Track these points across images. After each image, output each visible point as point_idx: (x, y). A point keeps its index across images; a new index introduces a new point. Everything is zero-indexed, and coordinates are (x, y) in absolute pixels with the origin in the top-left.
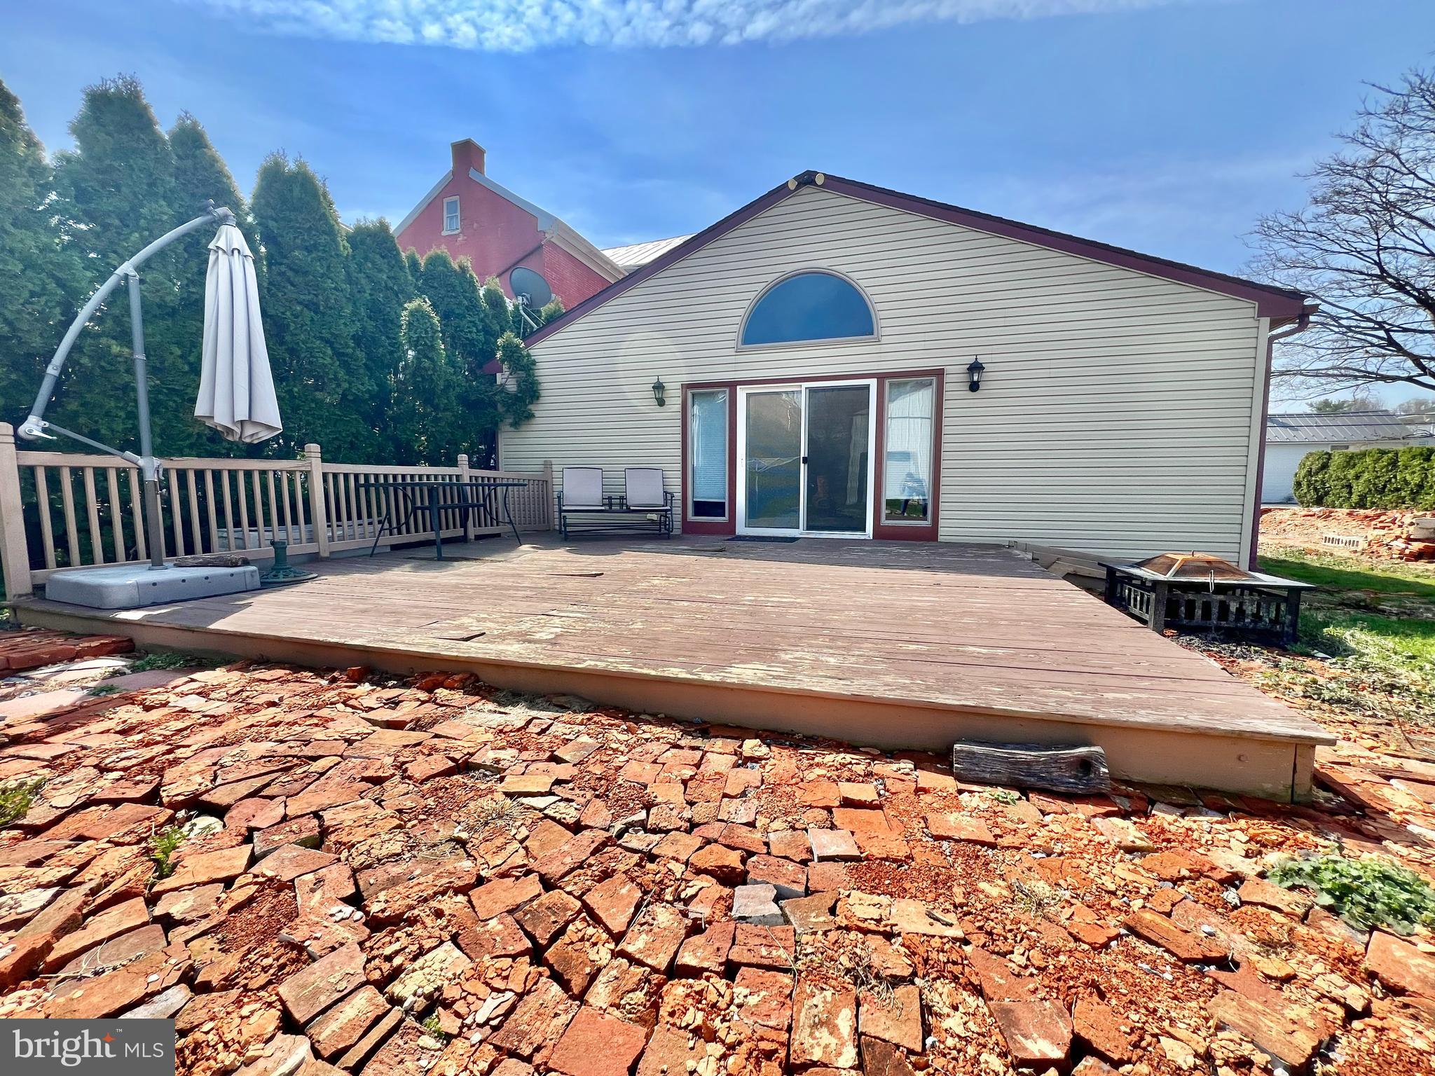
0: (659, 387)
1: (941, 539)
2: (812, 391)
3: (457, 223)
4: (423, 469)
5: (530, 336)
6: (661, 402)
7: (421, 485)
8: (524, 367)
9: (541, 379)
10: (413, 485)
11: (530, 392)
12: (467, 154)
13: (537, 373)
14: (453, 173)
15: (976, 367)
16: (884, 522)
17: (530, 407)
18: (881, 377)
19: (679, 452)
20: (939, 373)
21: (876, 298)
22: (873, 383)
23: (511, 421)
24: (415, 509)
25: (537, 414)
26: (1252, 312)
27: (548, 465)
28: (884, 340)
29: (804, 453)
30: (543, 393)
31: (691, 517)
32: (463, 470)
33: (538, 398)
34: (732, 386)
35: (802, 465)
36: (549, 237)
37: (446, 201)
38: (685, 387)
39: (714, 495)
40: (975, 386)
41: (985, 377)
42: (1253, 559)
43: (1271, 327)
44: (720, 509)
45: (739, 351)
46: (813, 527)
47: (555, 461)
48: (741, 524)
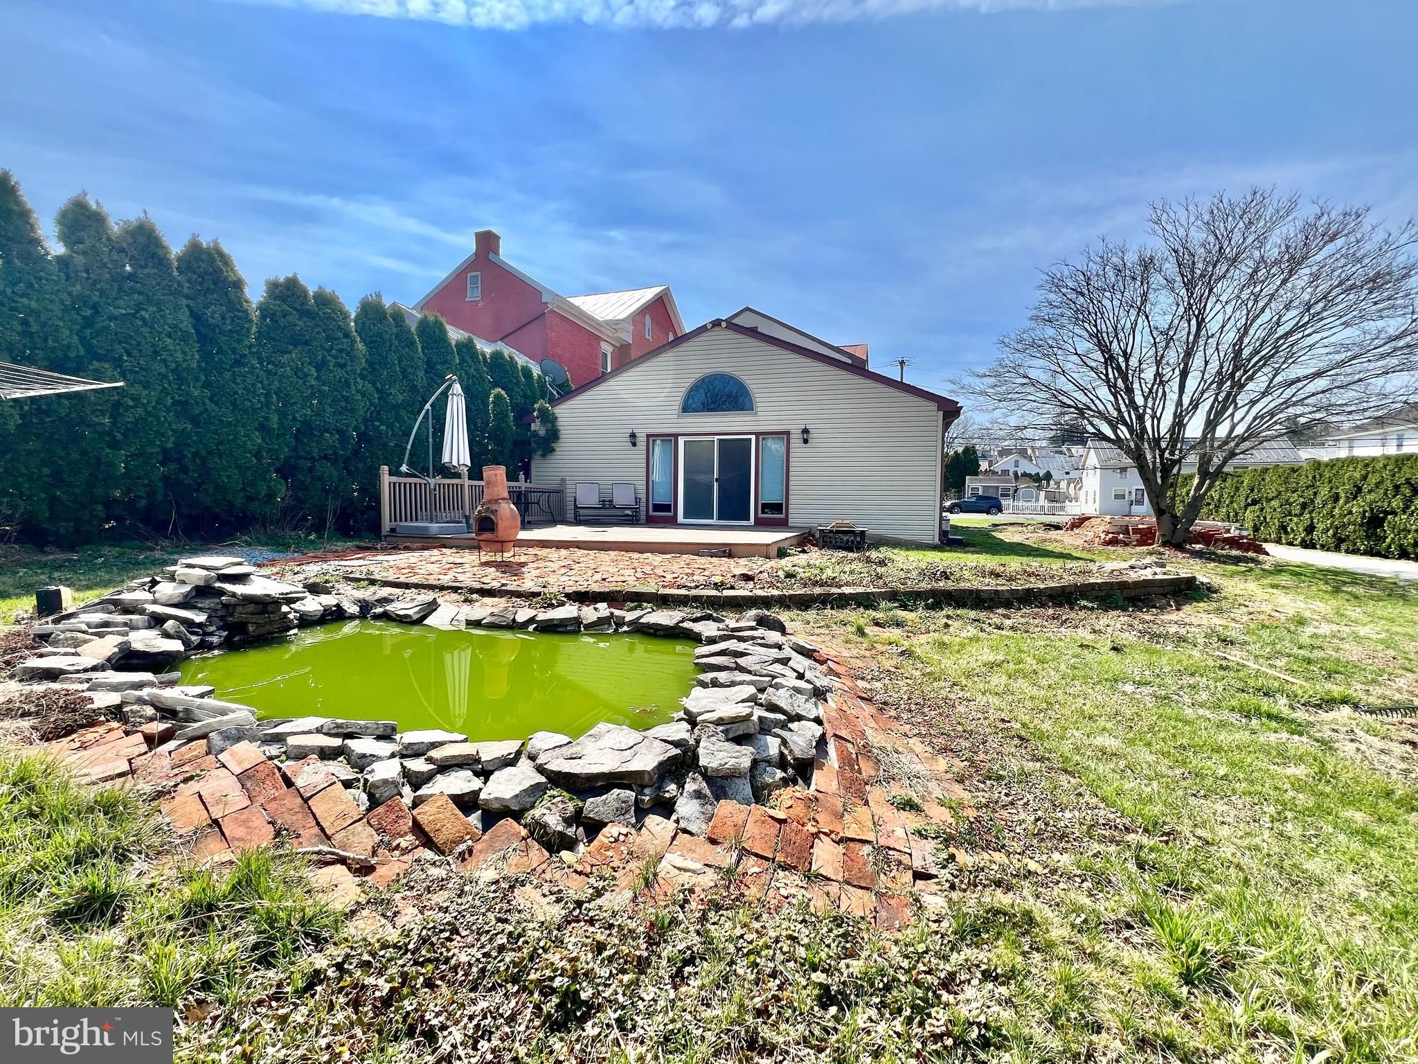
0: (633, 436)
1: (790, 525)
2: (720, 440)
3: (479, 292)
5: (555, 402)
6: (634, 444)
8: (549, 419)
9: (561, 428)
11: (553, 435)
12: (487, 242)
13: (558, 424)
14: (476, 254)
15: (805, 431)
16: (760, 515)
17: (553, 445)
18: (757, 434)
19: (644, 474)
20: (788, 433)
21: (754, 391)
22: (753, 437)
23: (540, 453)
25: (557, 449)
26: (935, 408)
27: (563, 481)
28: (759, 414)
29: (716, 475)
30: (562, 436)
31: (651, 513)
33: (558, 439)
34: (676, 436)
35: (715, 483)
36: (550, 307)
37: (469, 275)
38: (648, 436)
39: (661, 497)
40: (806, 441)
41: (812, 436)
42: (940, 534)
43: (944, 416)
44: (669, 508)
45: (680, 417)
46: (720, 518)
47: (567, 478)
48: (680, 517)
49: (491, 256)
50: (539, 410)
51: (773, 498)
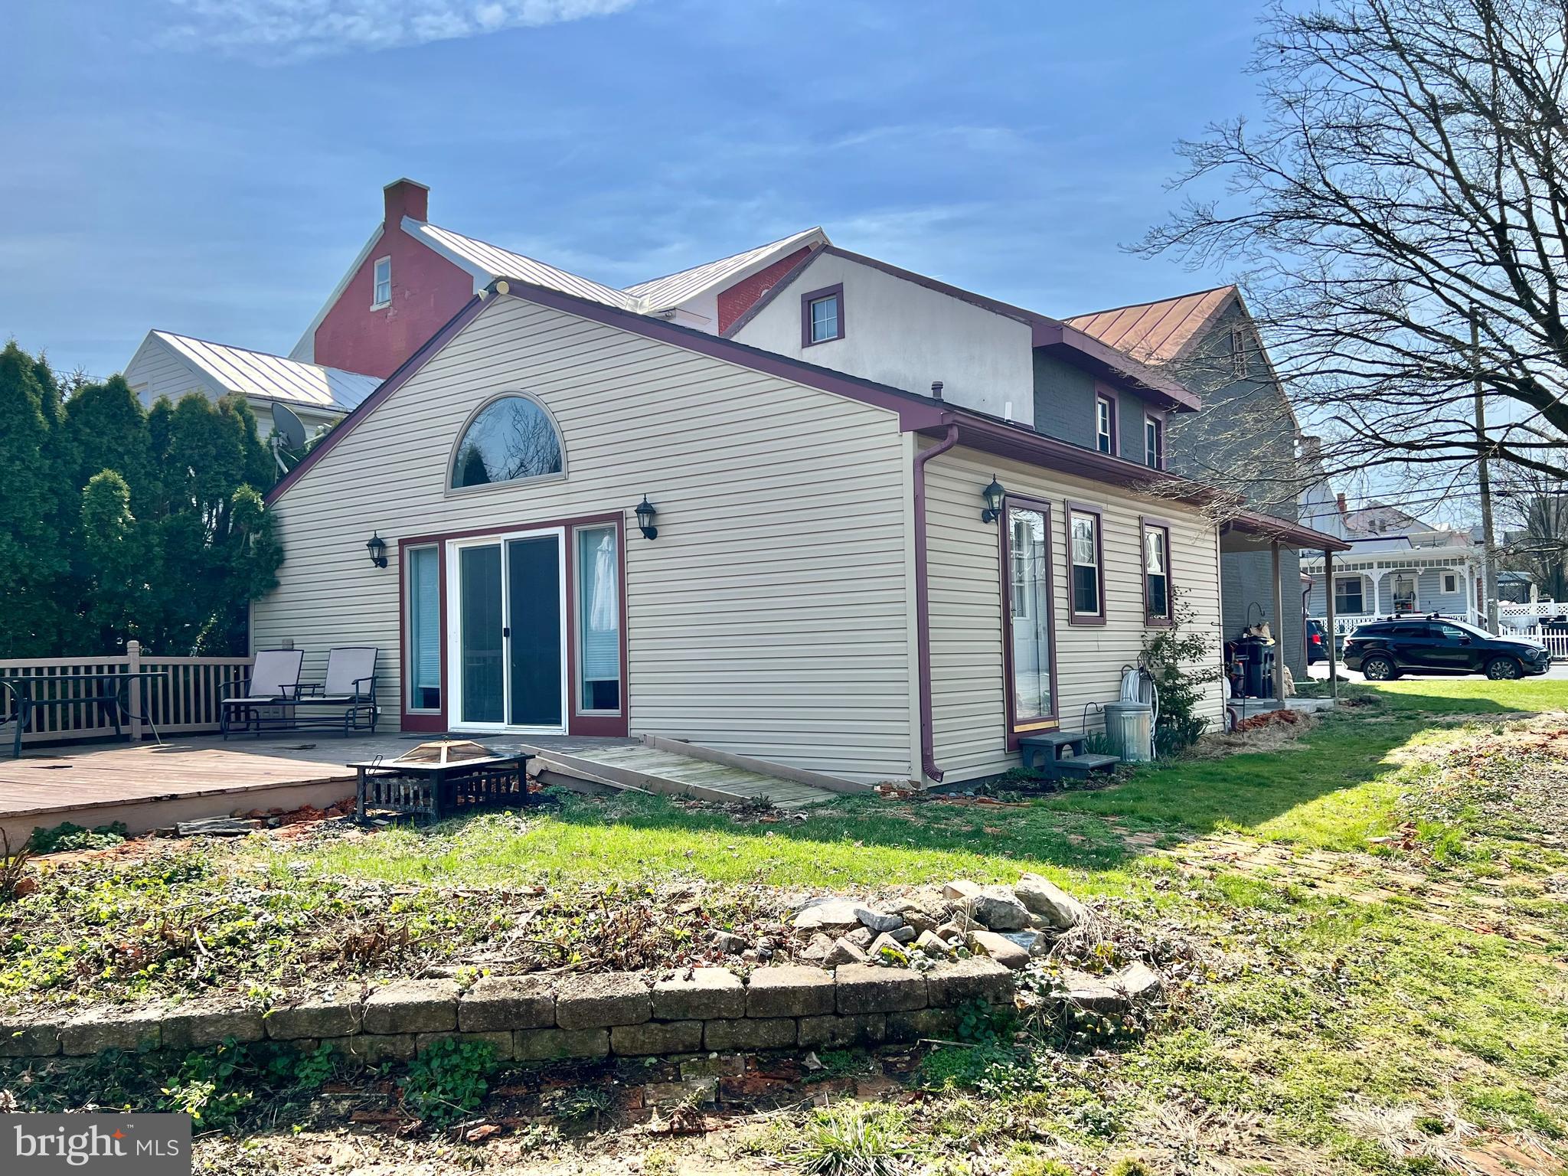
0: (377, 544)
1: (633, 733)
2: (514, 545)
3: (388, 292)
6: (381, 562)
12: (402, 199)
15: (646, 510)
16: (581, 712)
18: (568, 524)
19: (398, 625)
20: (618, 517)
21: (564, 426)
22: (560, 531)
25: (283, 581)
26: (896, 425)
28: (572, 477)
29: (505, 623)
31: (411, 711)
32: (134, 657)
34: (441, 538)
35: (504, 639)
37: (376, 263)
38: (402, 543)
39: (429, 680)
40: (650, 533)
41: (661, 520)
42: (927, 758)
43: (919, 445)
44: (434, 697)
45: (448, 497)
46: (516, 720)
47: (296, 640)
48: (455, 720)
49: (406, 223)
51: (604, 670)
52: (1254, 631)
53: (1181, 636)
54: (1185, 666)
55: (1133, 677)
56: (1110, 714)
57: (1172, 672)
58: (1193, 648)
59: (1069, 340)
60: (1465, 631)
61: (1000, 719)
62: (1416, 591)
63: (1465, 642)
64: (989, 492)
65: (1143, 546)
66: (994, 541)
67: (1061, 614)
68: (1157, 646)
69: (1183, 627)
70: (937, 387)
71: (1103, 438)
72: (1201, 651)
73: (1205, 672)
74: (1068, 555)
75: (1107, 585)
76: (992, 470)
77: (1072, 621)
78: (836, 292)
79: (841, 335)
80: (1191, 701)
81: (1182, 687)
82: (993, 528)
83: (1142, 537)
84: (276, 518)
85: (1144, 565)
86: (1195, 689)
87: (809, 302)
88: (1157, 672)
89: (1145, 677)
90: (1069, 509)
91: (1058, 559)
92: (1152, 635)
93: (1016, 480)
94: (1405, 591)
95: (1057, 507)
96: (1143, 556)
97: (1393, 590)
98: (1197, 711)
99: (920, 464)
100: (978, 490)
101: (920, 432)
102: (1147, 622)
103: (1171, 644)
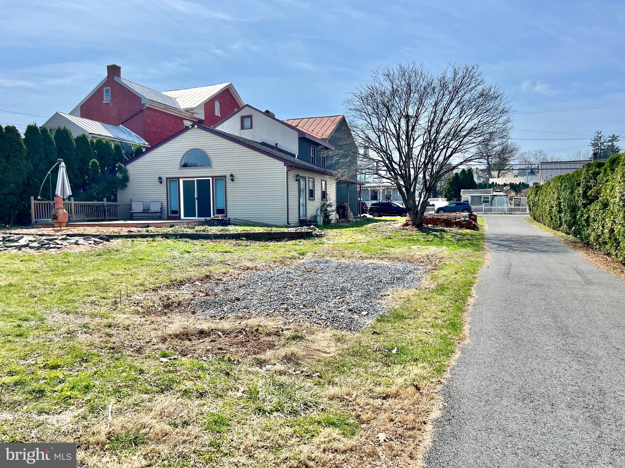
0: (160, 178)
2: (198, 180)
3: (109, 98)
4: (95, 202)
5: (126, 163)
6: (161, 182)
7: (94, 206)
8: (125, 172)
9: (130, 175)
10: (92, 206)
11: (126, 179)
12: (114, 70)
13: (129, 173)
14: (108, 77)
15: (232, 176)
17: (126, 183)
18: (213, 177)
19: (166, 196)
20: (225, 176)
21: (211, 157)
22: (211, 179)
23: (120, 187)
24: (93, 211)
25: (128, 185)
26: (283, 164)
27: (131, 201)
28: (213, 167)
29: (196, 197)
30: (130, 179)
31: (170, 215)
32: (105, 202)
33: (128, 181)
34: (179, 178)
35: (196, 200)
36: (146, 106)
37: (105, 89)
38: (167, 178)
39: (174, 208)
40: (232, 180)
41: (235, 178)
42: (288, 221)
43: (287, 168)
44: (177, 212)
45: (180, 169)
46: (199, 216)
47: (133, 199)
48: (182, 216)
49: (116, 78)
50: (118, 167)
51: (221, 206)
52: (345, 204)
53: (328, 203)
54: (329, 209)
55: (319, 211)
56: (315, 217)
57: (326, 210)
58: (330, 205)
59: (306, 136)
60: (396, 205)
61: (298, 216)
62: (392, 194)
63: (396, 208)
64: (297, 176)
65: (322, 185)
66: (297, 184)
67: (307, 198)
68: (324, 204)
69: (328, 201)
70: (276, 144)
71: (312, 157)
72: (331, 206)
73: (332, 210)
74: (309, 187)
75: (315, 193)
76: (298, 172)
77: (309, 199)
78: (250, 117)
79: (252, 128)
80: (329, 215)
81: (328, 213)
82: (297, 182)
83: (321, 183)
84: (127, 170)
85: (322, 189)
86: (330, 214)
87: (243, 118)
88: (323, 210)
89: (321, 211)
90: (309, 178)
91: (307, 188)
92: (323, 203)
93: (302, 174)
94: (389, 194)
95: (307, 178)
96: (322, 187)
97: (386, 194)
98: (330, 217)
99: (287, 172)
100: (295, 176)
101: (287, 166)
102: (322, 200)
103: (326, 205)
